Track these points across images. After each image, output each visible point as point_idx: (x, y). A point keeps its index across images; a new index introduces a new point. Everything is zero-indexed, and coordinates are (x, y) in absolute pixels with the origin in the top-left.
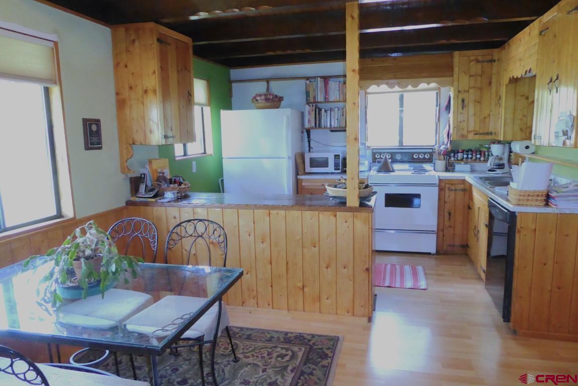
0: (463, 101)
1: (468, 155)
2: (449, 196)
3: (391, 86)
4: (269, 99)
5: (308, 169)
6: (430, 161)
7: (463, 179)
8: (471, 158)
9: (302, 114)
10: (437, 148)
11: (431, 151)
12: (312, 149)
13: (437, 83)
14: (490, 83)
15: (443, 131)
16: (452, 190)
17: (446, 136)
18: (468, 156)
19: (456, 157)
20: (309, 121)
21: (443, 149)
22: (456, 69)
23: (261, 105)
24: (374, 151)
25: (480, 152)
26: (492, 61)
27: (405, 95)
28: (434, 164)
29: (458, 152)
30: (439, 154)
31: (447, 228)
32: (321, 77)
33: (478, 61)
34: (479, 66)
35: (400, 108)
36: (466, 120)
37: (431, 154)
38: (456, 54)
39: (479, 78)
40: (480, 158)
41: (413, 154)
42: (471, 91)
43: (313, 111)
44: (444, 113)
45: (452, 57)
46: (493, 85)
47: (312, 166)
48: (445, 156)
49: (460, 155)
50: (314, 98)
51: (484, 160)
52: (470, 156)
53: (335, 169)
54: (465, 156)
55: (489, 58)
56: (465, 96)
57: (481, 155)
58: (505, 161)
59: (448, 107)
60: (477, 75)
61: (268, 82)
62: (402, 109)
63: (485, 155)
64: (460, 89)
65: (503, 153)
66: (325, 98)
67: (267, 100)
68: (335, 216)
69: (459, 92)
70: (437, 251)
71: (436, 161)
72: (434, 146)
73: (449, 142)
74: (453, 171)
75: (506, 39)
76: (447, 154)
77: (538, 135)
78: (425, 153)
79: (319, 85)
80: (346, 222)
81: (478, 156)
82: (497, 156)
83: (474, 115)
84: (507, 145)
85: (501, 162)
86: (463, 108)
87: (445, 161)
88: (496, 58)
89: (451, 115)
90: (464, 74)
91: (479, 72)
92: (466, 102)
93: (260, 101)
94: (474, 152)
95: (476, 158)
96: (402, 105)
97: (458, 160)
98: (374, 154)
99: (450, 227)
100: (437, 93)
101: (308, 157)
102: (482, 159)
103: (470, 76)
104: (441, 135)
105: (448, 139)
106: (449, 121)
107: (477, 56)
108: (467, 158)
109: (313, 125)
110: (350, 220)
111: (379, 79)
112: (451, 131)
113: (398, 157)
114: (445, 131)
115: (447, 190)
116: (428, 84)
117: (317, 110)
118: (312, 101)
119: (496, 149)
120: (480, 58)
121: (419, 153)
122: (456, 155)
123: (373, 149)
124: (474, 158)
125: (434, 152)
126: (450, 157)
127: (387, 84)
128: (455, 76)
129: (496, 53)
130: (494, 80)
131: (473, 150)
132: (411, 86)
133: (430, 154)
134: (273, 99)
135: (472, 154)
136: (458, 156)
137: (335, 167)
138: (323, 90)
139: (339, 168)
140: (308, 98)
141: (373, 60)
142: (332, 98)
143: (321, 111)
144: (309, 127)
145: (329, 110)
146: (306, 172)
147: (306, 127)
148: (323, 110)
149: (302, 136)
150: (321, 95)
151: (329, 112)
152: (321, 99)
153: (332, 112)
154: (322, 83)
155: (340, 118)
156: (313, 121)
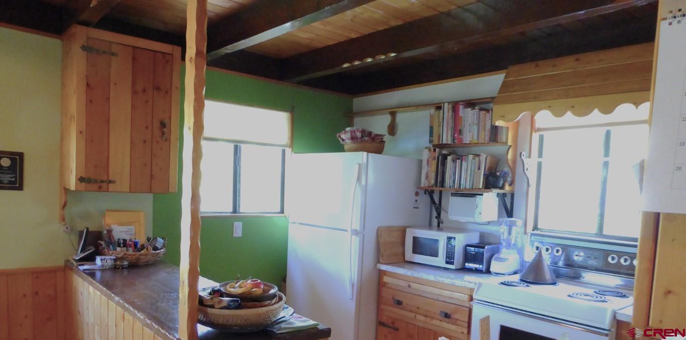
5: (409, 255)
12: (442, 223)
20: (427, 177)
24: (533, 239)
32: (449, 103)
35: (604, 157)
41: (607, 253)
43: (434, 159)
47: (415, 251)
50: (439, 137)
53: (447, 263)
61: (393, 114)
62: (607, 159)
66: (454, 139)
67: (353, 138)
78: (632, 256)
79: (446, 116)
93: (347, 141)
96: (607, 151)
101: (410, 235)
109: (433, 182)
111: (535, 99)
113: (578, 257)
117: (440, 158)
118: (436, 143)
121: (620, 254)
134: (363, 137)
137: (446, 258)
138: (451, 124)
139: (452, 261)
140: (431, 138)
141: (537, 66)
142: (467, 138)
143: (446, 158)
144: (426, 185)
145: (460, 157)
146: (406, 259)
147: (422, 185)
148: (449, 158)
149: (416, 201)
150: (447, 132)
151: (458, 161)
152: (447, 140)
153: (463, 162)
154: (450, 111)
155: (474, 174)
156: (433, 175)
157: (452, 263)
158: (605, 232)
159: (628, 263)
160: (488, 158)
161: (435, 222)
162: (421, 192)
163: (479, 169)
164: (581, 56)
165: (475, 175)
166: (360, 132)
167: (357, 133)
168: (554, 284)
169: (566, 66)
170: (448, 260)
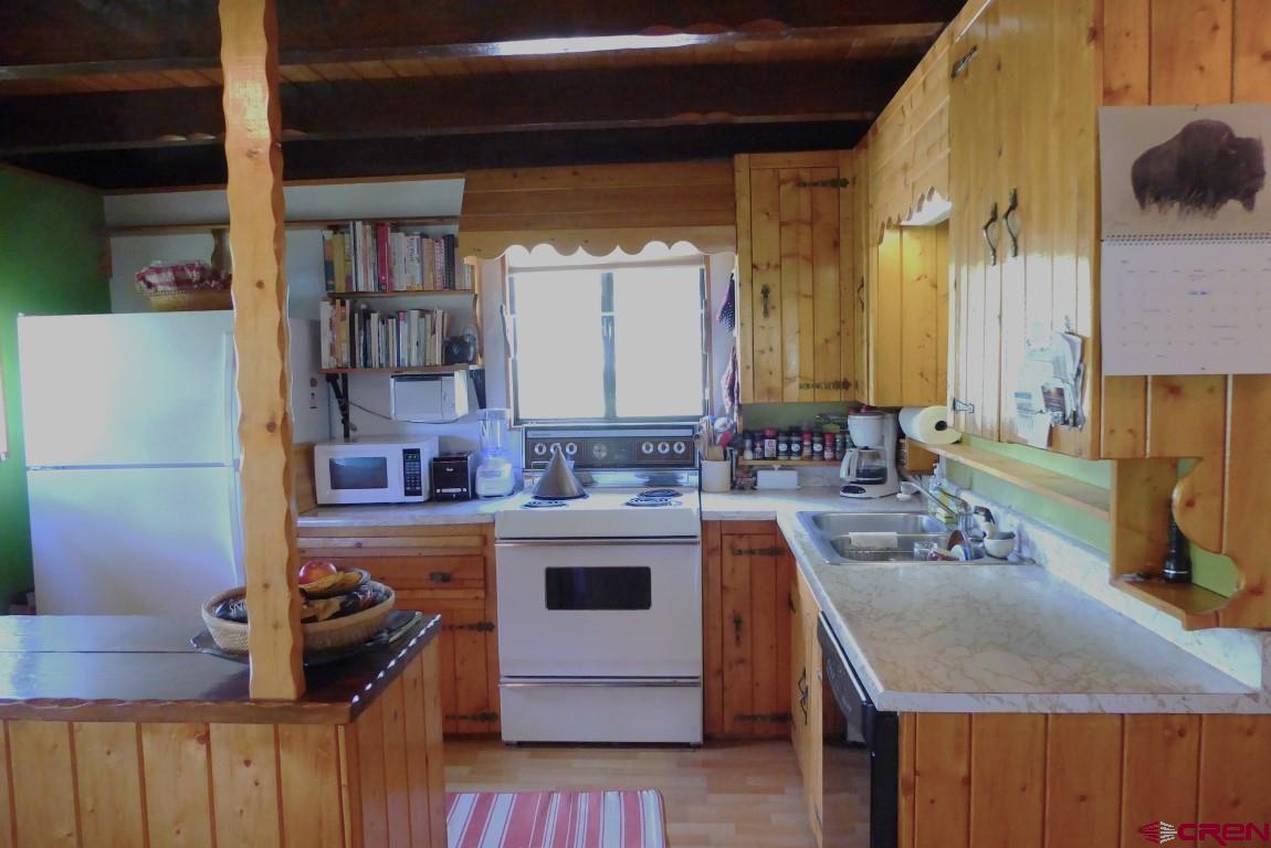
0: (766, 292)
1: (789, 444)
2: (733, 571)
3: (566, 249)
4: (189, 282)
5: (325, 493)
6: (688, 461)
7: (771, 518)
8: (800, 453)
9: (315, 328)
10: (704, 426)
11: (688, 432)
12: (355, 429)
13: (697, 242)
14: (837, 244)
15: (720, 379)
16: (740, 552)
17: (725, 392)
18: (789, 447)
19: (758, 449)
20: (333, 351)
21: (722, 430)
22: (743, 204)
23: (163, 300)
24: (530, 435)
25: (822, 435)
26: (838, 183)
27: (617, 274)
28: (700, 470)
29: (764, 437)
30: (712, 442)
31: (731, 666)
32: (365, 221)
33: (800, 184)
34: (804, 195)
35: (604, 310)
36: (776, 345)
37: (690, 443)
38: (742, 160)
39: (806, 229)
40: (822, 453)
41: (640, 441)
42: (787, 264)
43: (343, 319)
44: (720, 326)
45: (732, 171)
46: (845, 248)
47: (339, 484)
48: (728, 449)
49: (769, 445)
50: (348, 280)
51: (834, 459)
52: (795, 447)
53: (407, 493)
54: (783, 447)
55: (830, 174)
56: (771, 278)
57: (823, 444)
58: (888, 462)
59: (729, 309)
60: (799, 221)
61: (218, 234)
62: (608, 314)
63: (834, 445)
64: (755, 261)
65: (882, 442)
66: (380, 284)
67: (181, 283)
68: (205, 739)
69: (754, 266)
70: (704, 739)
71: (703, 462)
72: (697, 419)
73: (736, 408)
74: (752, 488)
75: (869, 115)
76: (733, 444)
77: (962, 399)
78: (672, 440)
79: (360, 243)
80: (247, 763)
81: (818, 447)
82: (866, 448)
83: (799, 332)
84: (889, 415)
85: (877, 464)
86: (766, 313)
87: (728, 463)
88: (846, 174)
89: (736, 332)
90: (765, 217)
91: (806, 215)
92: (774, 294)
93: (160, 288)
94: (806, 436)
95: (813, 451)
96: (607, 304)
97: (764, 459)
98: (530, 444)
99: (741, 661)
100: (702, 271)
102: (828, 454)
103: (782, 224)
104: (715, 389)
105: (733, 401)
106: (734, 349)
107: (798, 168)
108: (789, 452)
109: (346, 359)
110: (265, 755)
111: (528, 226)
112: (739, 378)
113: (600, 452)
114: (725, 377)
115: (727, 553)
116: (670, 243)
117: (356, 316)
118: (343, 291)
119: (861, 430)
120: (805, 176)
121: (655, 440)
122: (758, 445)
123: (527, 429)
124: (807, 452)
125: (698, 436)
126: (741, 453)
127: (551, 241)
128: (742, 222)
129: (845, 161)
130: (845, 239)
131: (804, 429)
132: (622, 248)
133: (685, 443)
134: (202, 280)
135: (800, 443)
136: (763, 447)
137: (406, 486)
138: (372, 257)
139: (418, 488)
140: (331, 282)
141: (515, 176)
142: (401, 282)
143: (369, 318)
144: (333, 366)
145: (392, 316)
146: (319, 502)
147: (325, 366)
148: (374, 317)
149: (313, 394)
150: (366, 271)
151: (392, 322)
152: (366, 284)
153: (401, 323)
154: (369, 238)
155: (425, 341)
156: (345, 347)
157: (419, 493)
158: (619, 414)
159: (667, 450)
160: (446, 315)
161: (340, 429)
162: (321, 379)
163: (434, 332)
164: (580, 169)
165: (428, 344)
166: (197, 270)
167: (188, 272)
168: (583, 496)
169: (561, 179)
170: (408, 488)
